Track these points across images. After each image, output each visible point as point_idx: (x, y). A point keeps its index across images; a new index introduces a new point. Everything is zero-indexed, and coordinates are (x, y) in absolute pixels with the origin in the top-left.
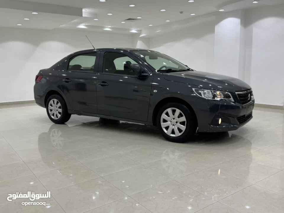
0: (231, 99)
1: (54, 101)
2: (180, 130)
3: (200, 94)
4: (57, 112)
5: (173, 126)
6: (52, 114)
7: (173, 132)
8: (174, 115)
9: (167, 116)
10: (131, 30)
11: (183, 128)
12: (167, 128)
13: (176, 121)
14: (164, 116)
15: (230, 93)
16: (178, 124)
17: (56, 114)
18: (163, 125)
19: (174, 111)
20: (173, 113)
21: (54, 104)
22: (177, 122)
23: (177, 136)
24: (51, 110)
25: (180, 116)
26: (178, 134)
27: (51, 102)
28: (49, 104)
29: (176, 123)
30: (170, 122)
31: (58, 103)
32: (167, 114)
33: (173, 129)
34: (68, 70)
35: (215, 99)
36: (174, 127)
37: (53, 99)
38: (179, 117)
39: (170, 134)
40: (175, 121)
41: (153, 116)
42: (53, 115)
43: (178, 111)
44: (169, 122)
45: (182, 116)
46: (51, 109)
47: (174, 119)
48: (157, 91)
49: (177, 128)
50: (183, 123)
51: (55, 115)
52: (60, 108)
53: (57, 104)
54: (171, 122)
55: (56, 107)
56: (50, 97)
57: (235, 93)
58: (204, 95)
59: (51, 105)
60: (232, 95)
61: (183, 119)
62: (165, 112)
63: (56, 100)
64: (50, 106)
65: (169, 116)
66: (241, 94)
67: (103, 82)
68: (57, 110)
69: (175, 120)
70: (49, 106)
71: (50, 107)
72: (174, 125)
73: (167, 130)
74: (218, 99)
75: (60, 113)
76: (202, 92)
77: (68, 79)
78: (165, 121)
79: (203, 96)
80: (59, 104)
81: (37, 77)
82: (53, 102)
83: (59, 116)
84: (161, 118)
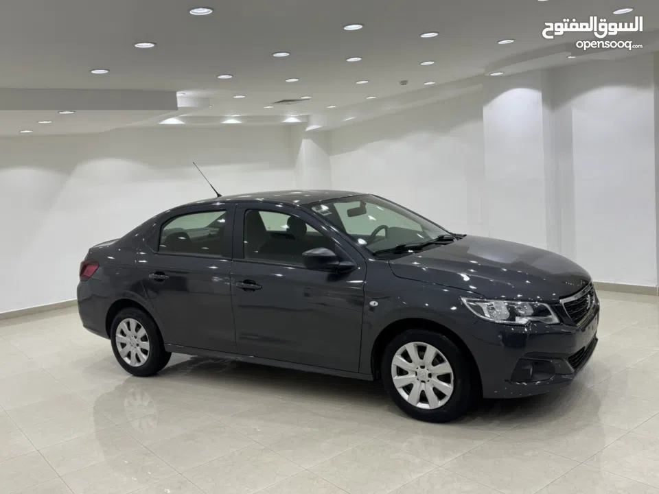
0: (550, 316)
1: (128, 324)
2: (440, 395)
3: (480, 310)
4: (138, 348)
5: (423, 384)
6: (126, 353)
7: (423, 398)
8: (422, 357)
9: (406, 359)
10: (285, 117)
11: (447, 388)
12: (408, 388)
13: (428, 372)
14: (398, 360)
15: (548, 304)
16: (434, 379)
17: (137, 354)
18: (399, 381)
19: (421, 350)
20: (421, 353)
21: (129, 330)
22: (430, 375)
23: (434, 407)
24: (123, 345)
25: (437, 360)
26: (434, 403)
27: (123, 325)
28: (118, 330)
29: (428, 378)
30: (414, 376)
31: (138, 327)
32: (406, 355)
33: (423, 391)
34: (159, 250)
35: (514, 320)
36: (425, 388)
37: (127, 320)
38: (434, 364)
39: (417, 403)
40: (426, 372)
41: (371, 360)
42: (129, 356)
43: (431, 351)
44: (412, 374)
45: (442, 361)
46: (124, 342)
47: (423, 367)
48: (377, 304)
49: (431, 389)
50: (445, 378)
51: (133, 356)
52: (144, 339)
53: (137, 331)
54: (416, 374)
55: (136, 337)
56: (120, 315)
57: (558, 303)
58: (489, 313)
59: (122, 333)
60: (551, 307)
61: (446, 368)
62: (401, 350)
63: (133, 322)
64: (121, 336)
65: (410, 361)
66: (572, 302)
67: (246, 282)
68: (138, 345)
69: (426, 369)
70: (119, 335)
71: (119, 337)
72: (423, 381)
73: (408, 394)
74: (524, 321)
75: (145, 352)
76: (484, 306)
77: (163, 273)
78: (401, 372)
79: (487, 316)
80: (143, 332)
81: (84, 267)
82: (126, 327)
83: (144, 358)
84: (392, 366)
